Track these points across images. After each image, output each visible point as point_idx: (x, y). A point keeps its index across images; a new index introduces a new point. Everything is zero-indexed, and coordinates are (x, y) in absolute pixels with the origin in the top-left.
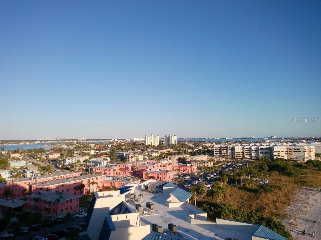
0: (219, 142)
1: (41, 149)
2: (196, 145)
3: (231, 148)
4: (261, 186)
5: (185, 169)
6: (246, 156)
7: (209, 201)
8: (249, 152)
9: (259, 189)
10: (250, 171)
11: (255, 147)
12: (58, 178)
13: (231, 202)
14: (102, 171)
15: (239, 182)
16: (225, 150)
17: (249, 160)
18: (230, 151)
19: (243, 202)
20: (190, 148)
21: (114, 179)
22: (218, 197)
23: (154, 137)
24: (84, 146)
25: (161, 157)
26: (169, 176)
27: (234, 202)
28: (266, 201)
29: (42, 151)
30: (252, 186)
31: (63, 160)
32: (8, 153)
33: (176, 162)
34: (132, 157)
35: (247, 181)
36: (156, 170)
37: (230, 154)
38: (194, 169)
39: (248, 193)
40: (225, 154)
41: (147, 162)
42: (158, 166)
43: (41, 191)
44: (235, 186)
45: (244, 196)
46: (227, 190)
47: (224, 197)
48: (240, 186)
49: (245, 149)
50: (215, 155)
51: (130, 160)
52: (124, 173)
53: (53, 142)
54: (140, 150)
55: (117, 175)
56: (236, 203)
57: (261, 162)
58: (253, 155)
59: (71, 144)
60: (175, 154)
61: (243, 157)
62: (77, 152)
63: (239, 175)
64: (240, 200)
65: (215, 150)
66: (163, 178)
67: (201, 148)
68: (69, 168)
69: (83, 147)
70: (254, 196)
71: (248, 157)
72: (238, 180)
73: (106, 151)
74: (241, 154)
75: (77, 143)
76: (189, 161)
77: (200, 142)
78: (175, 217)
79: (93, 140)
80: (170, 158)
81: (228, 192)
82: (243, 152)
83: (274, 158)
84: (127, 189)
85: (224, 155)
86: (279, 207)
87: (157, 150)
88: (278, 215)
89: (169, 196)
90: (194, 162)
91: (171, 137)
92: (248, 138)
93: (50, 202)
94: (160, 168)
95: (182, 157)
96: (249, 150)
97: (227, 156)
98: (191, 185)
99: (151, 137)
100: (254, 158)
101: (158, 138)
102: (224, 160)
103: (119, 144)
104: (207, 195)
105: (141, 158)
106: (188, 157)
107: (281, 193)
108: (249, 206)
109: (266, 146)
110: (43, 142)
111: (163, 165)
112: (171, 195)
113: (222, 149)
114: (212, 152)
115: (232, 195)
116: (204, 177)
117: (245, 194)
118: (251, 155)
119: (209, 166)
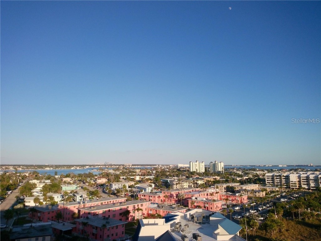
0: (272, 170)
1: (90, 173)
2: (245, 173)
3: (285, 176)
5: (233, 198)
6: (303, 186)
7: (262, 235)
8: (306, 182)
10: (309, 203)
11: (314, 175)
12: (105, 203)
13: (288, 238)
14: (147, 198)
15: (296, 215)
16: (278, 178)
17: (307, 190)
18: (284, 180)
19: (303, 239)
20: (239, 176)
21: (158, 206)
22: (272, 231)
23: (199, 163)
24: (130, 171)
25: (208, 185)
26: (217, 206)
27: (292, 239)
29: (90, 175)
30: (313, 221)
31: (110, 185)
32: (60, 177)
33: (224, 190)
34: (177, 184)
35: (306, 215)
36: (202, 199)
37: (284, 183)
38: (244, 199)
39: (308, 229)
40: (278, 183)
41: (193, 190)
42: (204, 194)
43: (89, 216)
44: (292, 220)
45: (304, 232)
46: (283, 224)
47: (280, 231)
48: (298, 220)
49: (302, 178)
50: (267, 184)
51: (175, 186)
52: (169, 201)
53: (101, 166)
54: (184, 177)
55: (162, 203)
56: (294, 240)
58: (312, 185)
59: (118, 169)
60: (223, 182)
61: (300, 186)
62: (123, 177)
63: (296, 207)
64: (299, 237)
65: (267, 178)
66: (210, 208)
67: (251, 176)
68: (116, 194)
69: (128, 172)
70: (317, 232)
71: (306, 187)
72: (295, 213)
73: (151, 177)
74: (297, 183)
75: (123, 168)
76: (238, 190)
77: (250, 170)
79: (138, 165)
80: (217, 186)
81: (284, 227)
82: (299, 182)
84: (172, 218)
85: (277, 184)
87: (203, 177)
89: (217, 228)
90: (244, 192)
91: (218, 163)
92: (304, 166)
93: (97, 227)
94: (206, 197)
95: (231, 185)
96: (306, 179)
97: (281, 185)
98: (241, 217)
99: (196, 163)
100: (313, 188)
101: (203, 164)
102: (278, 190)
103: (164, 169)
104: (259, 228)
105: (186, 185)
106: (236, 185)
110: (92, 167)
111: (210, 194)
112: (219, 226)
113: (275, 177)
114: (264, 180)
115: (289, 230)
116: (255, 208)
117: (305, 230)
118: (310, 185)
119: (261, 196)
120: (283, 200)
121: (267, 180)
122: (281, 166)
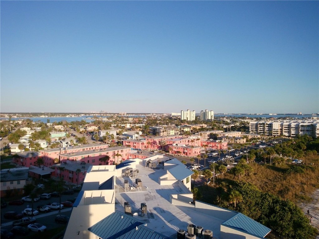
0: (261, 118)
1: (83, 121)
2: (234, 121)
3: (268, 124)
4: (292, 166)
5: (213, 145)
6: (284, 134)
7: (230, 179)
8: (288, 130)
9: (288, 169)
10: (284, 149)
11: (295, 124)
12: (87, 149)
13: (254, 181)
14: (131, 144)
15: (268, 160)
16: (261, 126)
17: (287, 137)
18: (267, 128)
19: (267, 181)
20: (227, 124)
21: (138, 152)
22: (239, 175)
23: (190, 112)
24: (122, 119)
25: (194, 132)
27: (258, 182)
28: (293, 182)
29: (82, 123)
30: (283, 165)
31: (99, 132)
32: (53, 125)
33: (207, 137)
34: (163, 131)
35: (276, 160)
36: (182, 145)
37: (267, 131)
38: (223, 145)
39: (275, 173)
40: (262, 131)
41: (176, 137)
42: (185, 141)
43: (68, 162)
44: (263, 165)
45: (270, 175)
46: (251, 169)
47: (248, 175)
48: (268, 164)
49: (284, 126)
50: (250, 132)
51: (162, 134)
52: (152, 147)
53: (97, 115)
54: (174, 125)
55: (145, 148)
56: (259, 182)
57: (300, 140)
58: (293, 132)
59: (112, 117)
60: (207, 130)
61: (282, 134)
62: (113, 125)
63: (268, 154)
64: (264, 180)
65: (251, 126)
66: (189, 153)
67: (238, 124)
68: (102, 140)
69: (120, 120)
70: (282, 176)
71: (287, 134)
72: (267, 158)
73: (141, 125)
74: (279, 131)
75: (117, 116)
76: (220, 137)
77: (240, 118)
78: (159, 196)
79: (133, 114)
80: (201, 133)
81: (252, 171)
82: (281, 130)
83: (316, 136)
84: (127, 164)
85: (260, 131)
86: (306, 190)
87: (190, 125)
88: (303, 198)
90: (225, 139)
91: (208, 112)
92: (294, 114)
93: (73, 172)
94: (187, 143)
95: (214, 133)
96: (288, 127)
97: (263, 133)
98: (216, 162)
99: (187, 112)
100: (293, 136)
101: (194, 113)
102: (260, 137)
103: (156, 118)
104: (227, 172)
105: (172, 132)
106: (219, 133)
107: (313, 174)
108: (272, 186)
109: (309, 123)
110: (88, 115)
111: (191, 140)
112: (168, 172)
113: (259, 125)
114: (248, 128)
115: (257, 174)
116: (232, 154)
117: (272, 174)
118: (291, 132)
119: (242, 143)
120: (262, 147)
121: (251, 128)
122: (272, 114)
